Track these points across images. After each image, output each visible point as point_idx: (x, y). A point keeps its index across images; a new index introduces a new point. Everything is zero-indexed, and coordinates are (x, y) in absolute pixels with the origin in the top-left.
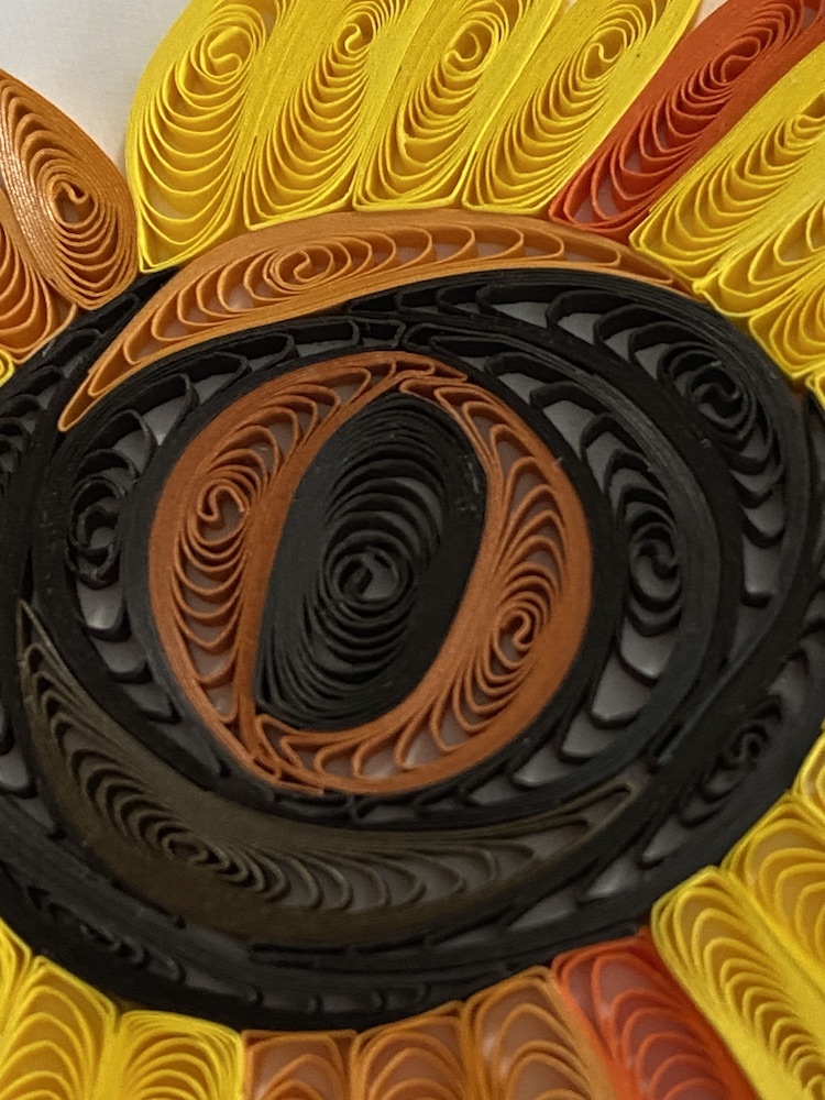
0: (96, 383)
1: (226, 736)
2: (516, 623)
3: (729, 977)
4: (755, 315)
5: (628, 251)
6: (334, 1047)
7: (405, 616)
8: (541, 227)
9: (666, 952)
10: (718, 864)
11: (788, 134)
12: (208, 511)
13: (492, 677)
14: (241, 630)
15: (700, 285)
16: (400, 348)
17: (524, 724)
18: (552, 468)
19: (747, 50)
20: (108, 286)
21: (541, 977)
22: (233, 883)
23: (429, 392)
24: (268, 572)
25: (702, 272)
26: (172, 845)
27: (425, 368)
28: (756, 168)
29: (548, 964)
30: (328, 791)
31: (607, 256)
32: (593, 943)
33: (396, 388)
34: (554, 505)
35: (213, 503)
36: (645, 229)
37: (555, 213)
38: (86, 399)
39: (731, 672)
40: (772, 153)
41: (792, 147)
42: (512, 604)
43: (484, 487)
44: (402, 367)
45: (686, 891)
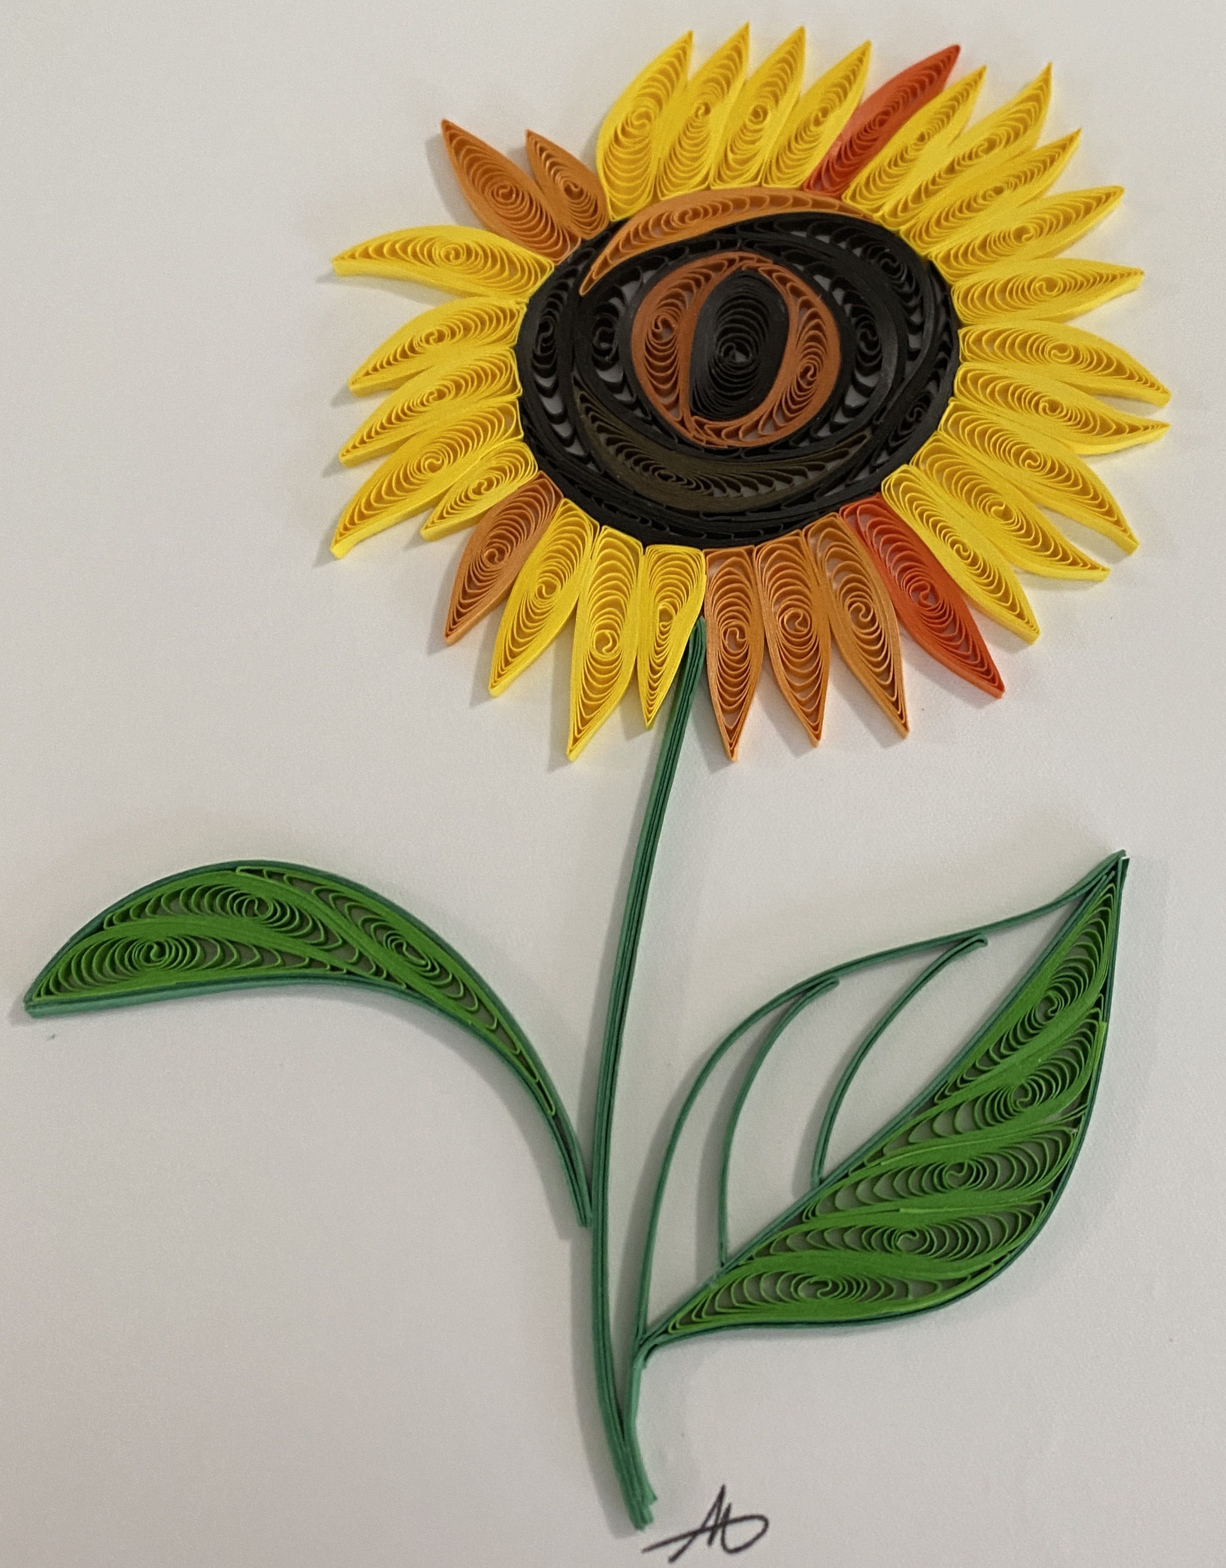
0: (595, 272)
1: (678, 427)
2: (807, 370)
3: (916, 509)
4: (903, 229)
5: (841, 203)
6: (745, 554)
7: (756, 368)
8: (800, 195)
9: (889, 502)
10: (908, 463)
11: (909, 149)
12: (657, 327)
13: (799, 393)
14: (679, 379)
15: (876, 217)
16: (740, 250)
17: (816, 412)
18: (817, 300)
19: (886, 113)
20: (596, 227)
21: (835, 516)
22: (690, 489)
23: (756, 270)
24: (689, 353)
25: (877, 210)
26: (660, 475)
27: (752, 259)
28: (896, 165)
29: (838, 511)
30: (729, 446)
31: (832, 206)
32: (857, 500)
33: (740, 268)
34: (819, 317)
35: (660, 324)
36: (849, 192)
37: (806, 186)
38: (591, 280)
39: (906, 382)
40: (901, 158)
41: (911, 154)
42: (805, 360)
43: (786, 309)
44: (742, 259)
45: (895, 475)
